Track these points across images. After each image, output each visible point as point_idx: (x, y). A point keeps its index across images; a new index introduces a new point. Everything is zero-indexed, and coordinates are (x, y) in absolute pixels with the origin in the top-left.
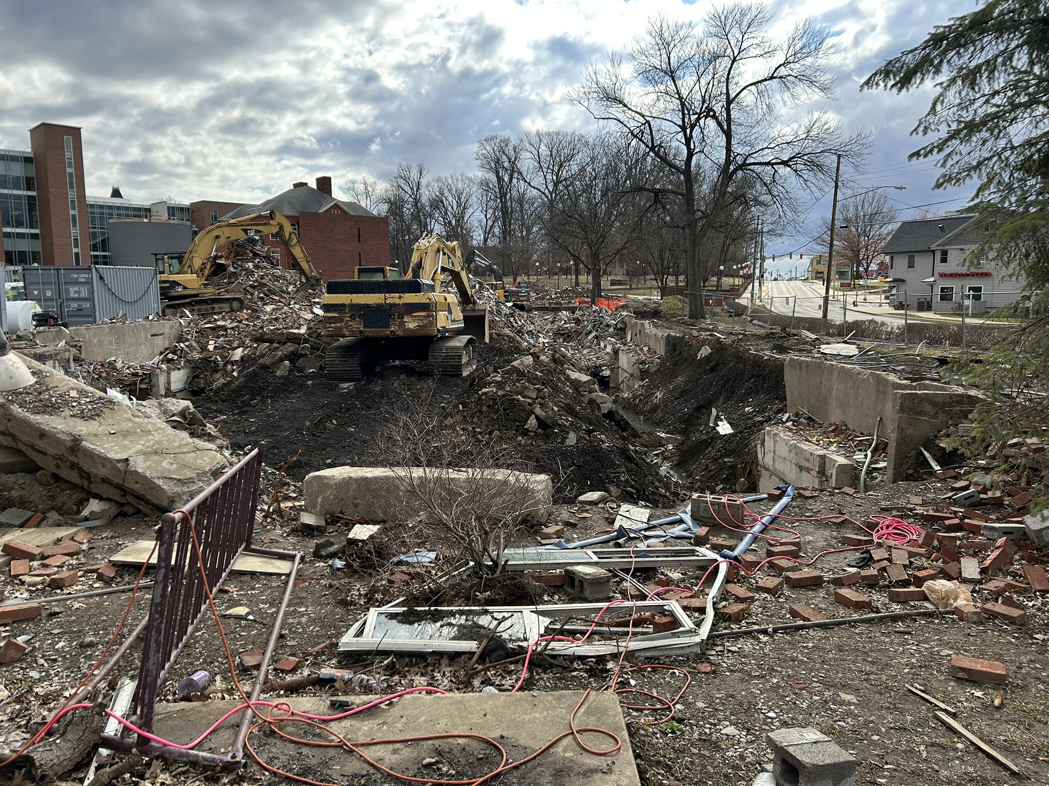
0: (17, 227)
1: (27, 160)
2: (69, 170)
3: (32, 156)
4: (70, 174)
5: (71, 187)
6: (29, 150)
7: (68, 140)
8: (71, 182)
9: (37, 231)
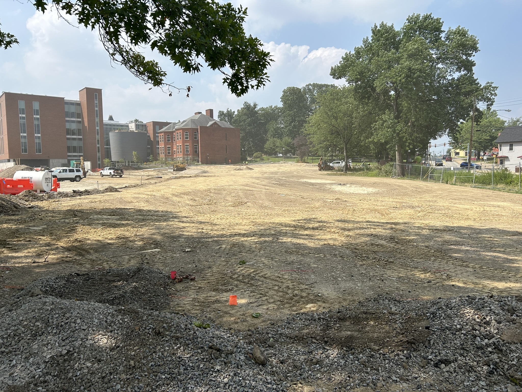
0: (72, 135)
1: (78, 104)
2: (96, 109)
3: (80, 102)
6: (78, 100)
7: (96, 95)
8: (97, 114)
9: (81, 137)
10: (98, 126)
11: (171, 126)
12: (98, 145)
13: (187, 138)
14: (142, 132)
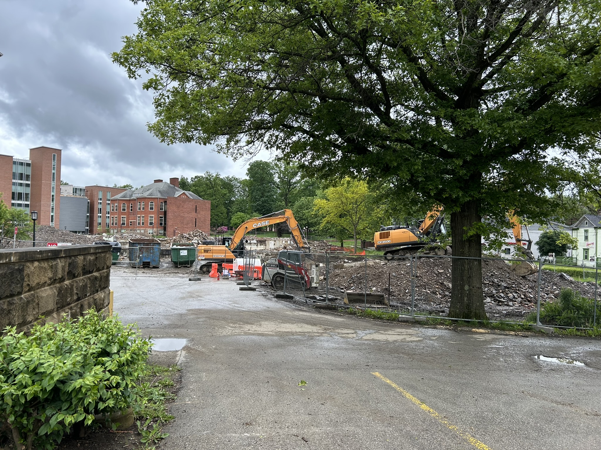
0: (18, 200)
1: (28, 165)
2: (53, 171)
3: (30, 162)
4: (54, 173)
5: (53, 180)
6: (28, 159)
7: (54, 155)
8: (53, 178)
9: (28, 203)
10: (53, 192)
11: (126, 193)
12: (52, 214)
13: (152, 208)
14: (80, 197)
